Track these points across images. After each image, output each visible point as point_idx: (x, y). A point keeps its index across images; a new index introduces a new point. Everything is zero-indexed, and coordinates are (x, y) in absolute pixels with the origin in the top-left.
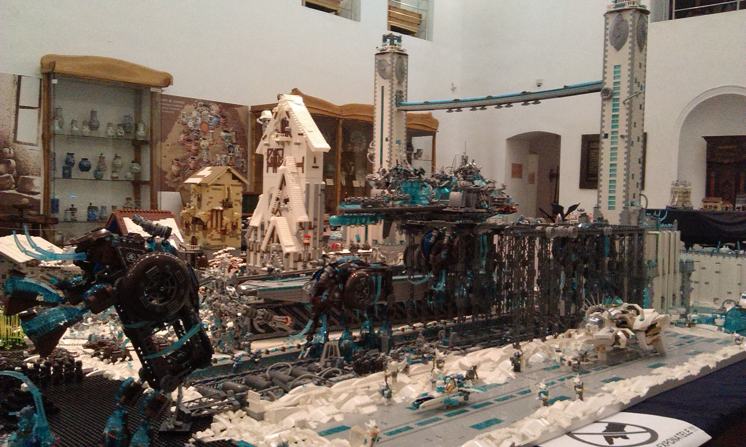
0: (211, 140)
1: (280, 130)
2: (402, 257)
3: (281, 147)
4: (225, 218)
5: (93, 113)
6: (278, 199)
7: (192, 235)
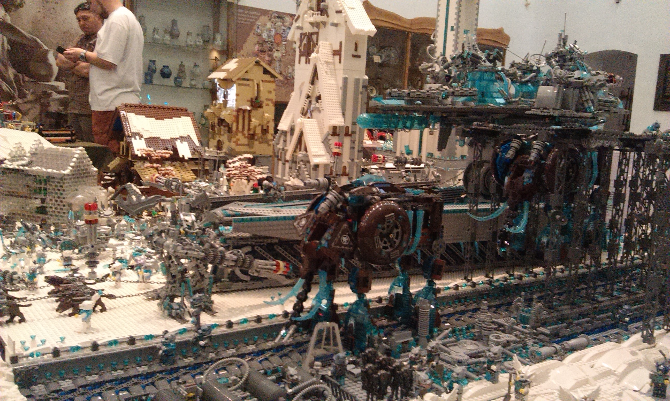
0: (284, 51)
1: (315, 8)
2: (461, 177)
3: (315, 30)
4: (253, 120)
5: (174, 22)
6: (308, 97)
7: (217, 138)
